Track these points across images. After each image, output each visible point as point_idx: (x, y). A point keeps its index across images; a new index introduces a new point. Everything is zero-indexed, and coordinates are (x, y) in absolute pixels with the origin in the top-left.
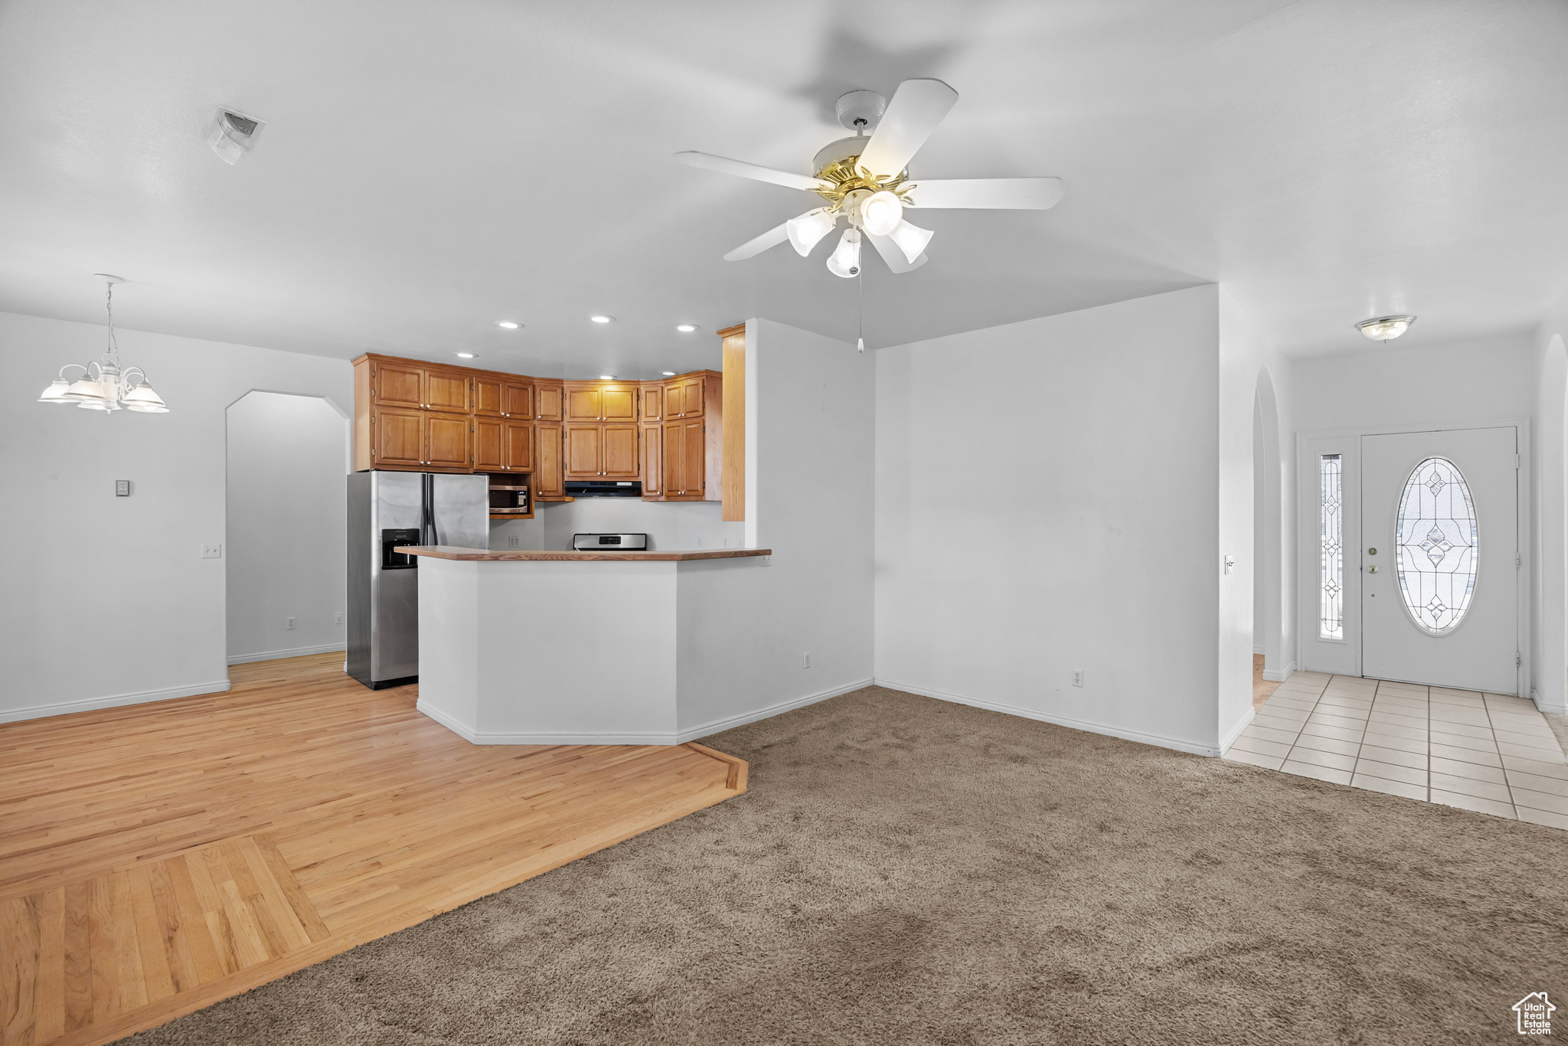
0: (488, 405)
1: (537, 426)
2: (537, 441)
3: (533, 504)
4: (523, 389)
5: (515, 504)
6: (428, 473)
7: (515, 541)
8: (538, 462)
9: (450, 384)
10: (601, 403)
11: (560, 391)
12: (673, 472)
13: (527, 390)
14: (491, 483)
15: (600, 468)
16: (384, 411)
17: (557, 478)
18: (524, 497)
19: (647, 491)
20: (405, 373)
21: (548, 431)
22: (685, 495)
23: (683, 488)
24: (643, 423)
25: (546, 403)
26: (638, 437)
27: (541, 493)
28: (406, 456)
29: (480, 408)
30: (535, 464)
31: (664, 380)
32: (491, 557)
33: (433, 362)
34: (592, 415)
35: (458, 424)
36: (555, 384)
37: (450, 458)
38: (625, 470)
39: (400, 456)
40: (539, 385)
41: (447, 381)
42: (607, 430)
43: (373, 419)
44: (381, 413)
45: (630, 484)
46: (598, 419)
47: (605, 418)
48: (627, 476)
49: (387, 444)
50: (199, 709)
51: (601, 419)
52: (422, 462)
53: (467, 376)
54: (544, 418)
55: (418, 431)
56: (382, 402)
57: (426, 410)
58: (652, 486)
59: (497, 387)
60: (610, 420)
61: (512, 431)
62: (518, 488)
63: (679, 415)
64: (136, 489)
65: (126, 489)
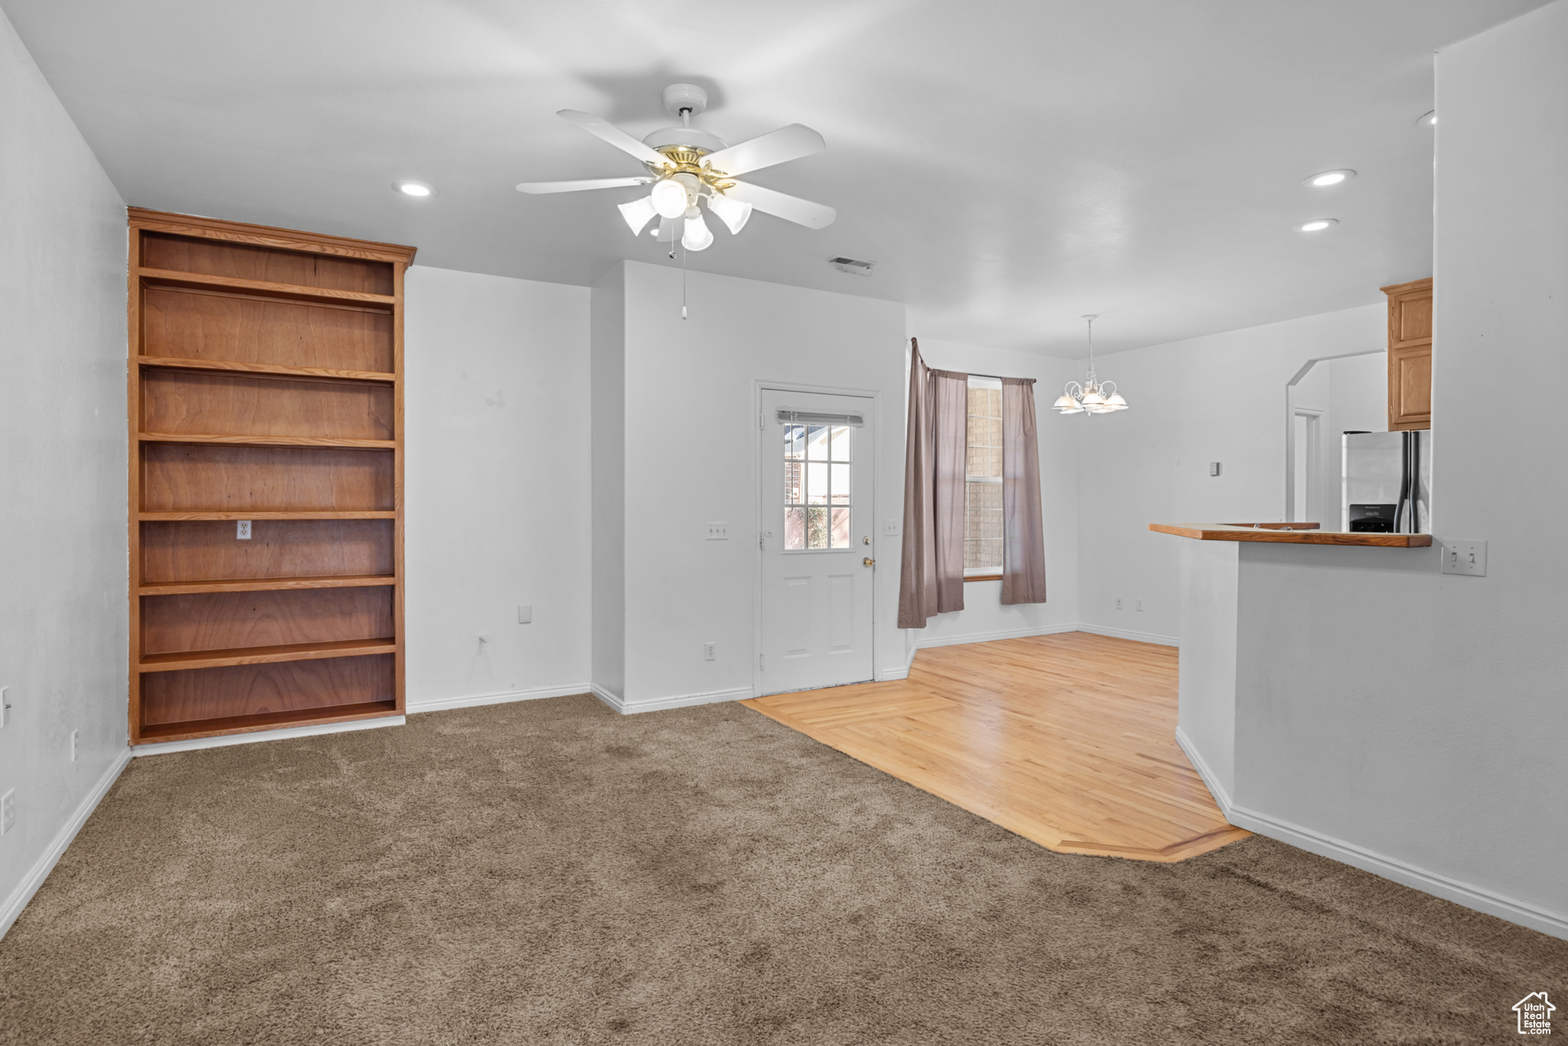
16: (1403, 356)
43: (1391, 368)
44: (1401, 359)
56: (1401, 345)
64: (1223, 469)
65: (1215, 470)
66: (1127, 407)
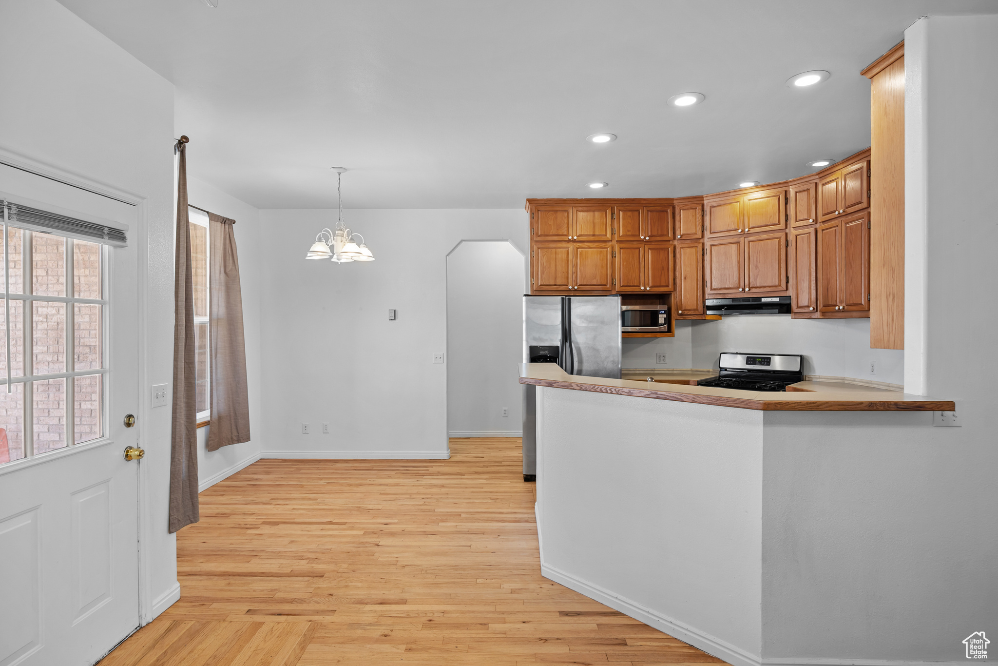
0: (628, 231)
1: (677, 246)
2: (678, 261)
3: (674, 322)
4: (663, 211)
5: (655, 323)
6: (566, 296)
7: (662, 358)
8: (678, 281)
9: (594, 216)
10: (743, 214)
11: (699, 208)
12: (828, 283)
13: (667, 212)
14: (623, 304)
15: (742, 284)
16: (540, 246)
17: (697, 296)
18: (665, 316)
19: (798, 307)
20: (556, 211)
21: (688, 250)
22: (844, 310)
23: (841, 302)
24: (792, 230)
25: (686, 223)
26: (787, 246)
27: (680, 312)
28: (558, 283)
29: (621, 235)
30: (675, 284)
31: (818, 174)
32: (547, 383)
33: (579, 198)
34: (733, 227)
35: (601, 251)
36: (696, 202)
37: (594, 282)
38: (770, 284)
39: (552, 282)
40: (678, 206)
41: (591, 213)
42: (749, 242)
43: (533, 253)
44: (539, 248)
45: (777, 300)
46: (740, 231)
47: (747, 230)
48: (773, 290)
49: (542, 273)
50: (420, 472)
51: (743, 231)
52: (570, 287)
53: (610, 206)
54: (684, 238)
55: (568, 261)
56: (539, 239)
57: (575, 241)
58: (804, 300)
59: (636, 213)
60: (752, 231)
61: (652, 253)
62: (658, 307)
63: (837, 213)
64: (399, 315)
65: (393, 315)
66: (373, 259)
